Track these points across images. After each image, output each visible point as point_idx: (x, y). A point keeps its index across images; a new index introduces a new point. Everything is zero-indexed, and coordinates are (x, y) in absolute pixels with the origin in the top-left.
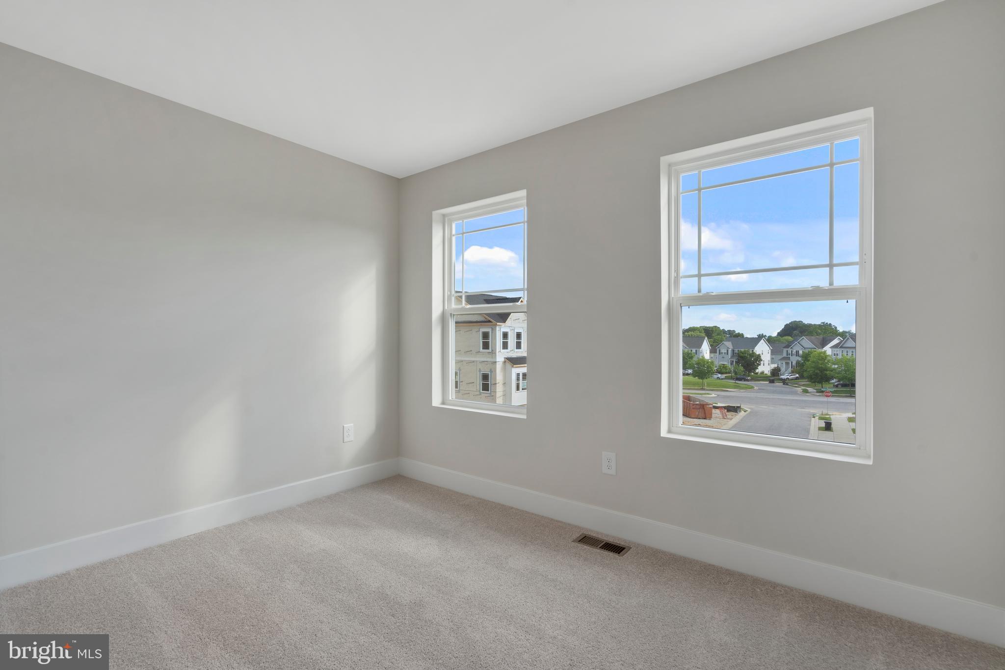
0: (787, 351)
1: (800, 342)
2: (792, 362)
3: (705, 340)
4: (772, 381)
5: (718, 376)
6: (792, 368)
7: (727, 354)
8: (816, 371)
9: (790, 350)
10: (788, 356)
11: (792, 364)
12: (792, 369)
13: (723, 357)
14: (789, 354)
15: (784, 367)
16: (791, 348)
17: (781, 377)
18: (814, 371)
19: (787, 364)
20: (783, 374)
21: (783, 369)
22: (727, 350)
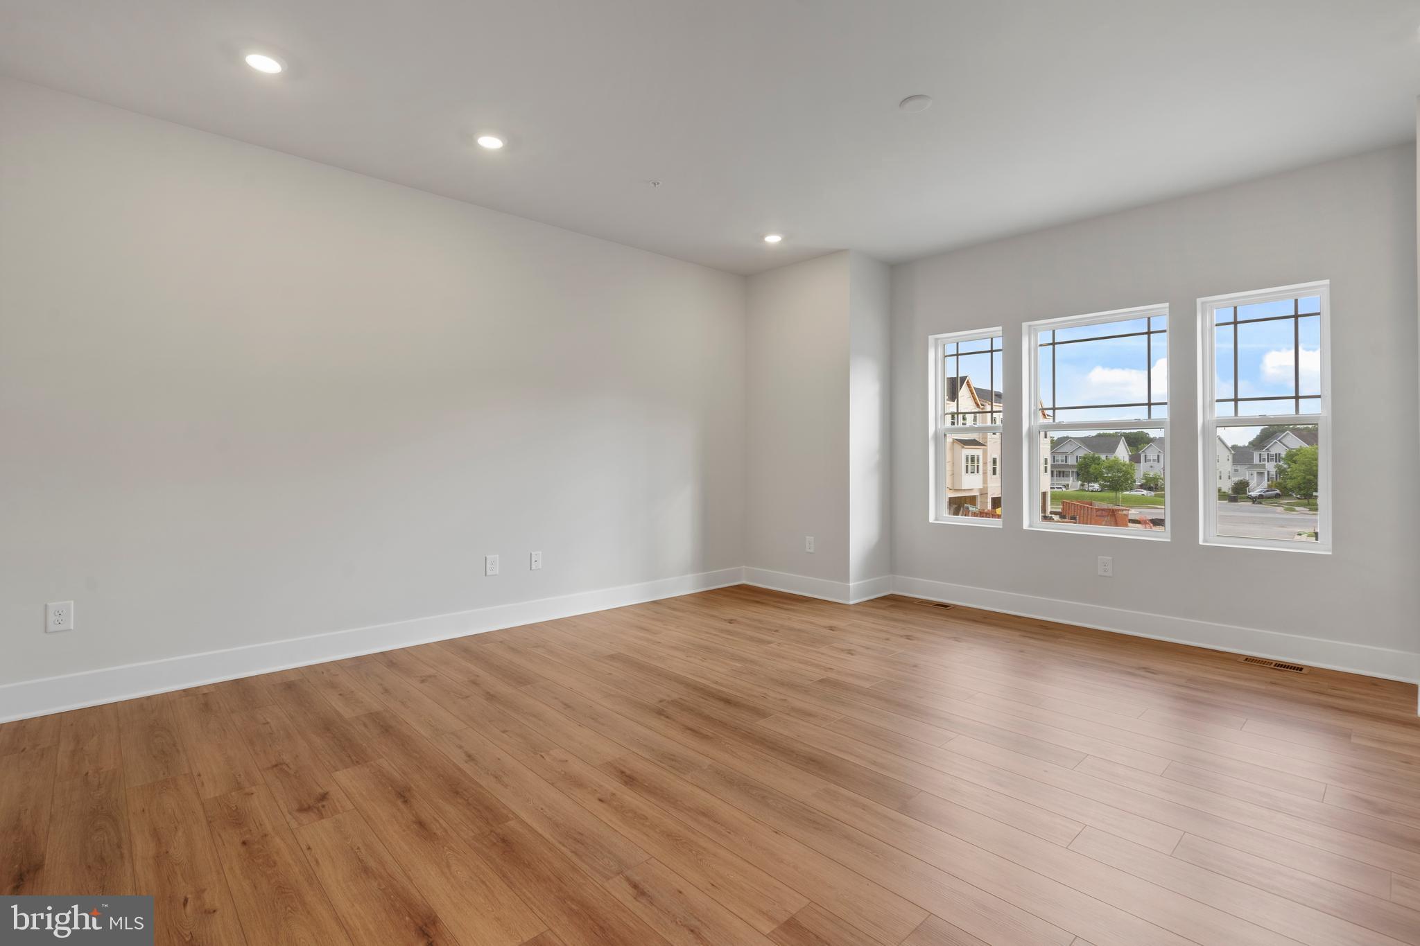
0: (1260, 454)
1: (1284, 441)
2: (1268, 472)
3: (1121, 441)
4: (1233, 499)
5: (1142, 493)
6: (1268, 481)
7: (1158, 462)
8: (1308, 477)
9: (1264, 453)
10: (1263, 463)
11: (1268, 474)
12: (1270, 482)
13: (1151, 467)
14: (1264, 460)
15: (1255, 480)
16: (1268, 449)
17: (1250, 494)
18: (1305, 478)
19: (1261, 474)
20: (1254, 490)
21: (1253, 483)
22: (1158, 456)
